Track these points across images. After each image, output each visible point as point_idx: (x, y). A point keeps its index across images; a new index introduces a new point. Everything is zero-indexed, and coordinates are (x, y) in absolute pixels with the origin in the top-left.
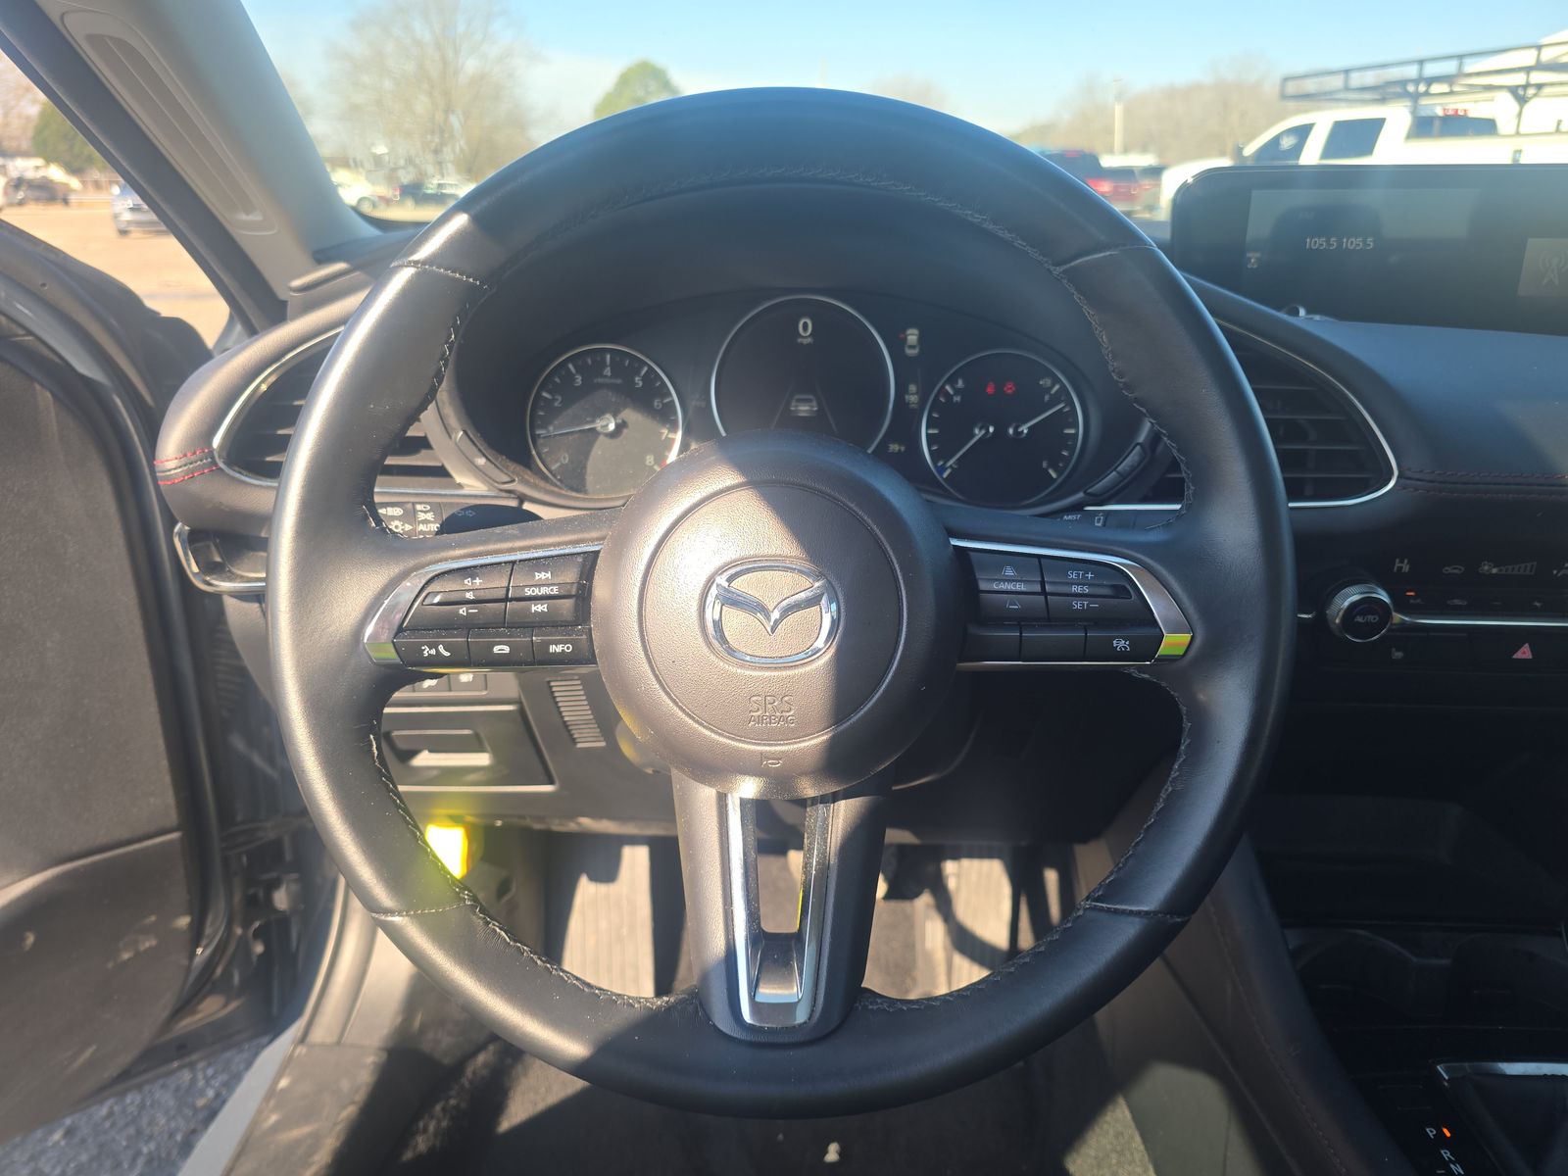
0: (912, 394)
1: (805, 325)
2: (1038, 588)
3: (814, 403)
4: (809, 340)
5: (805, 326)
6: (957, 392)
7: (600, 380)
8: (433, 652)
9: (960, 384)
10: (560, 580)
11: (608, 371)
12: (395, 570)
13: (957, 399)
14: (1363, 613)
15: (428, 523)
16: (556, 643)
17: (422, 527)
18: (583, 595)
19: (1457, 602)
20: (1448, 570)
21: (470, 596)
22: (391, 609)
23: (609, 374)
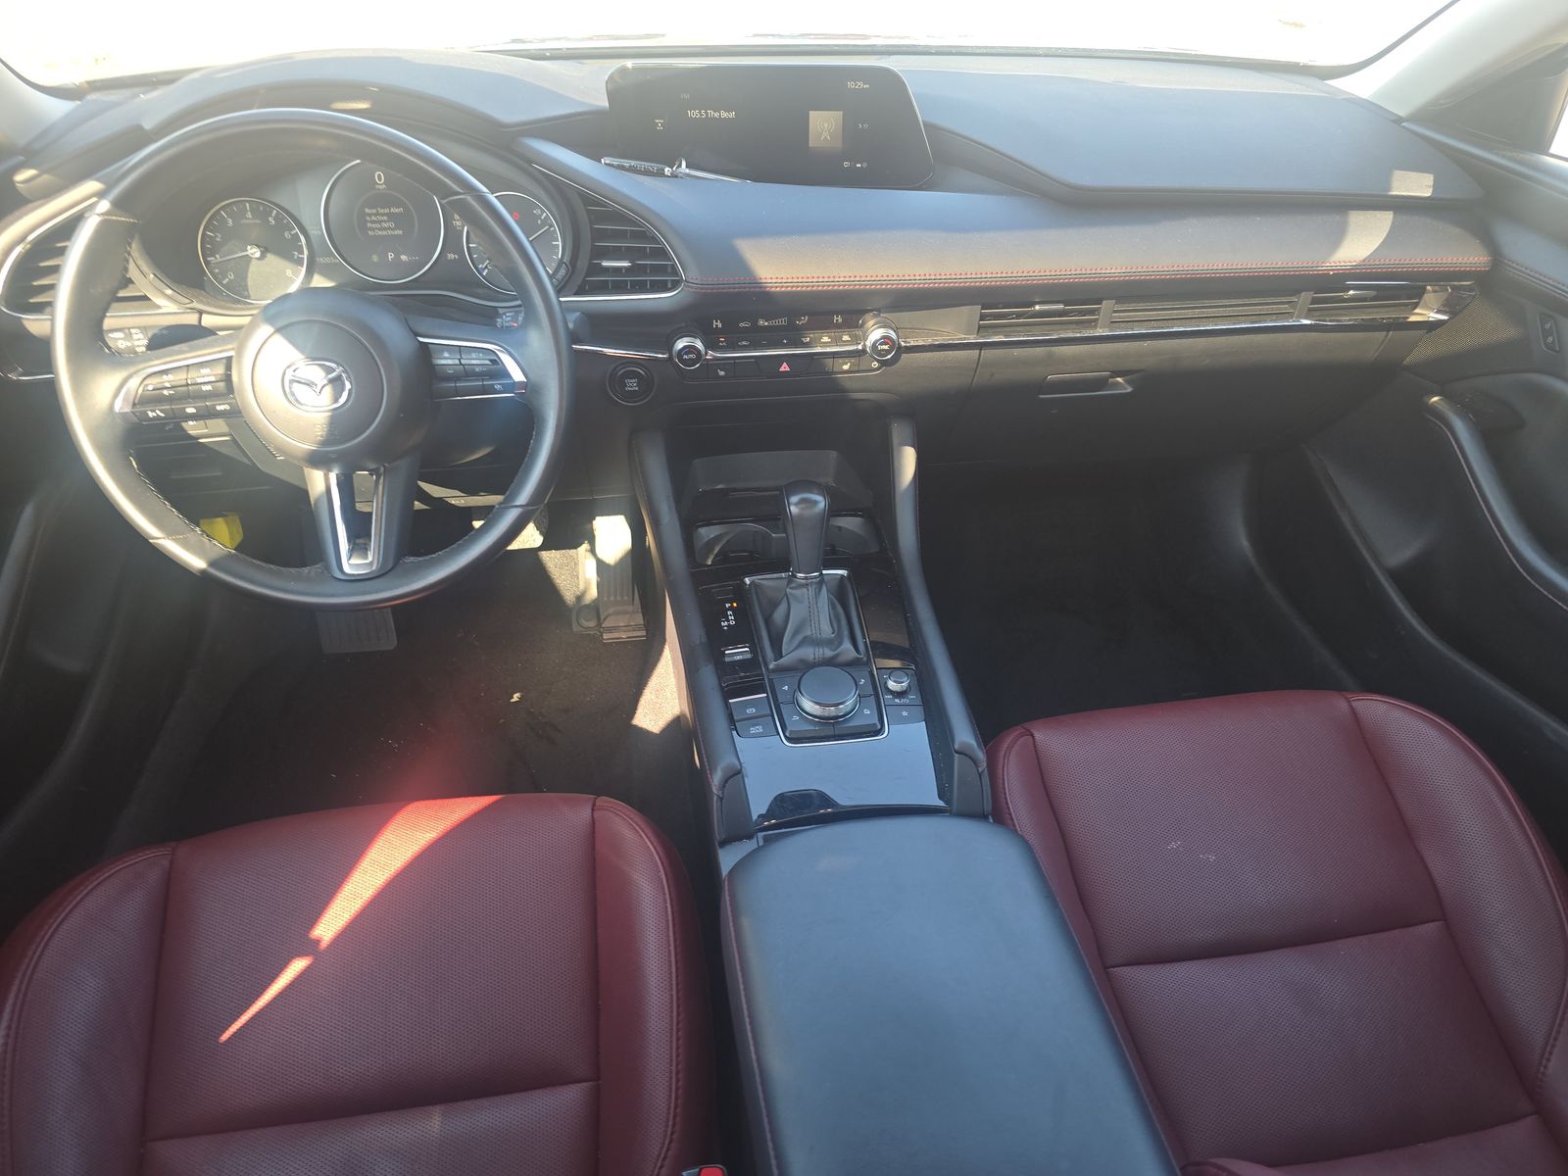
1: (379, 176)
2: (457, 362)
4: (384, 186)
7: (245, 221)
8: (155, 415)
10: (214, 373)
11: (249, 215)
12: (123, 374)
14: (686, 354)
15: (140, 342)
16: (219, 405)
17: (136, 343)
18: (228, 379)
19: (744, 343)
20: (742, 325)
21: (168, 385)
22: (127, 393)
23: (250, 217)
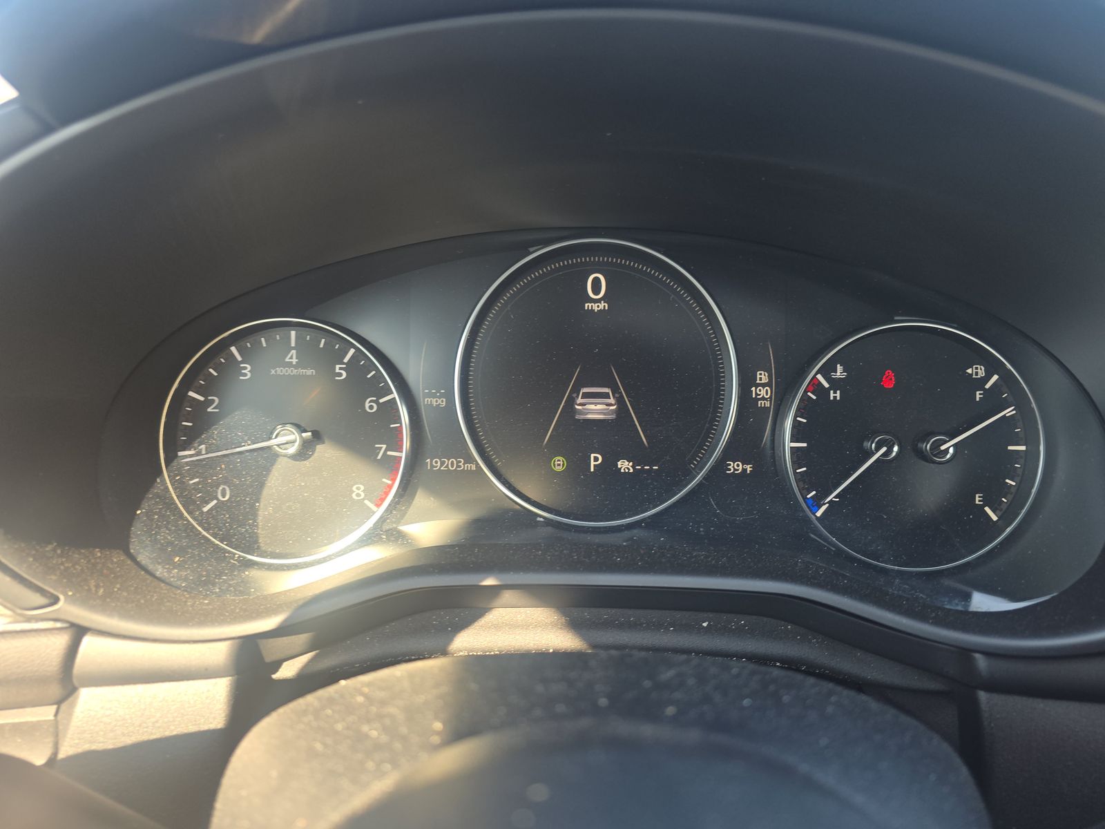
0: (764, 385)
1: (596, 283)
3: (612, 401)
4: (603, 305)
5: (596, 286)
6: (835, 384)
7: (279, 371)
9: (840, 372)
11: (291, 358)
13: (835, 395)
23: (294, 361)
